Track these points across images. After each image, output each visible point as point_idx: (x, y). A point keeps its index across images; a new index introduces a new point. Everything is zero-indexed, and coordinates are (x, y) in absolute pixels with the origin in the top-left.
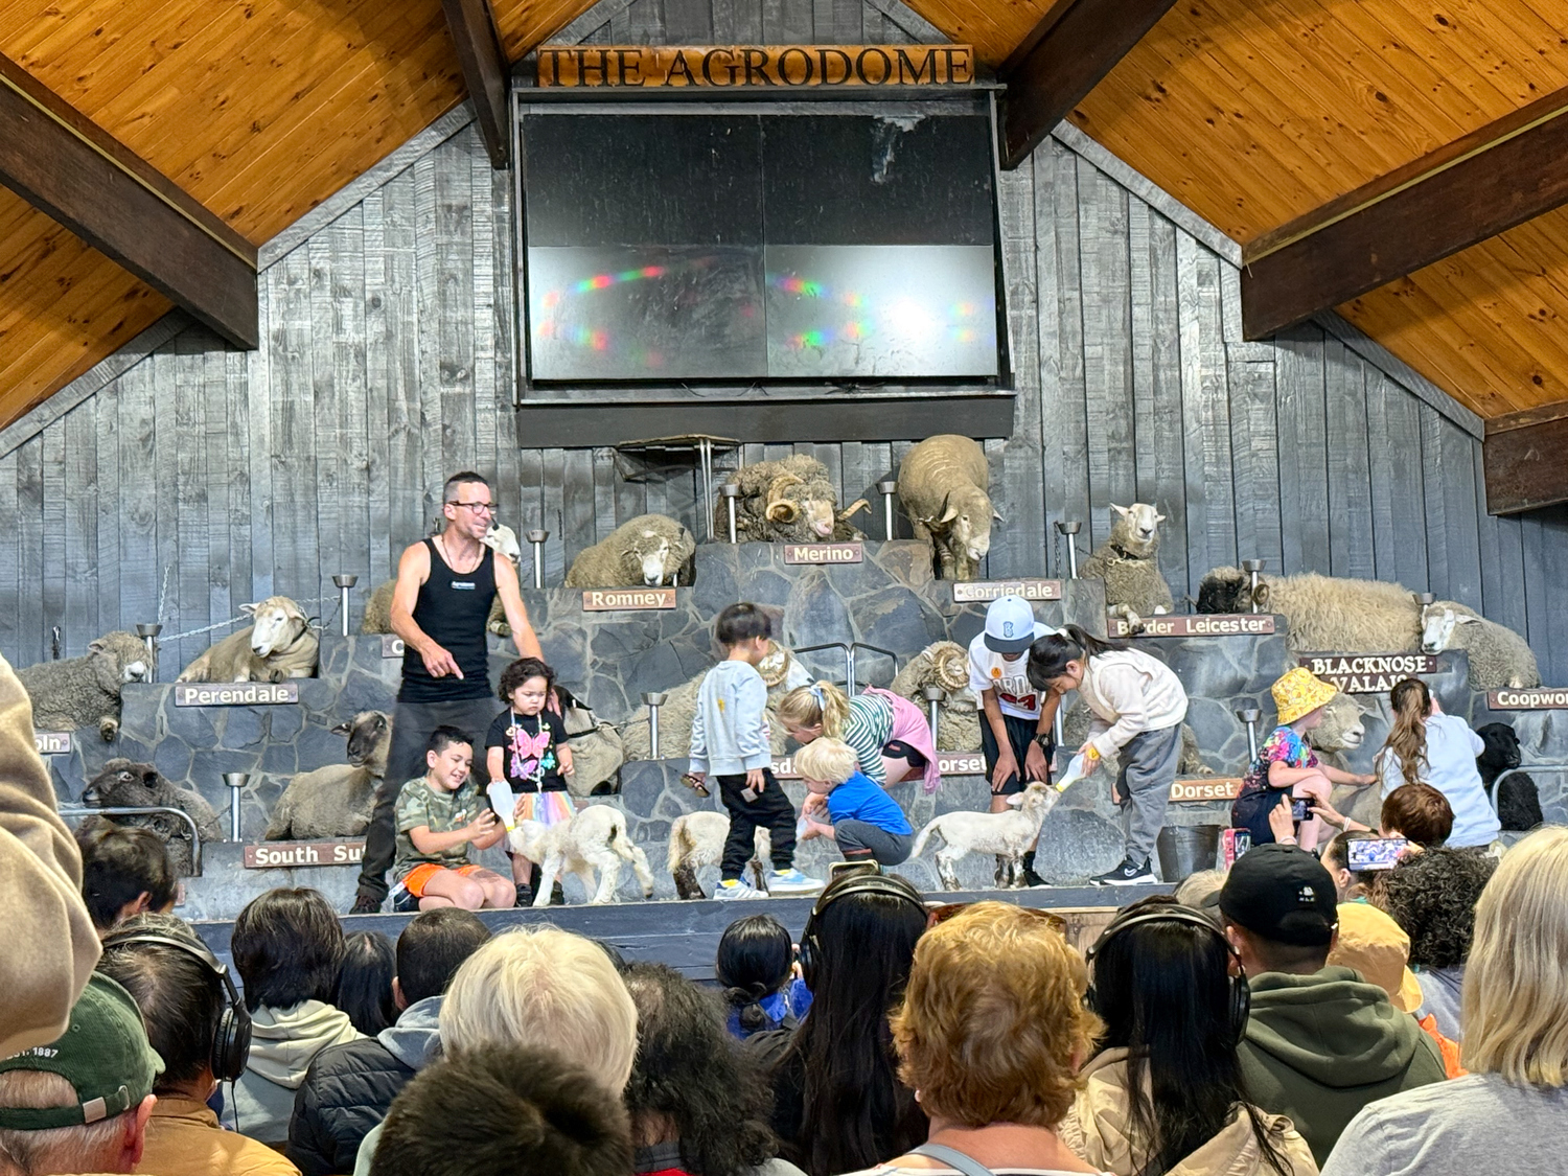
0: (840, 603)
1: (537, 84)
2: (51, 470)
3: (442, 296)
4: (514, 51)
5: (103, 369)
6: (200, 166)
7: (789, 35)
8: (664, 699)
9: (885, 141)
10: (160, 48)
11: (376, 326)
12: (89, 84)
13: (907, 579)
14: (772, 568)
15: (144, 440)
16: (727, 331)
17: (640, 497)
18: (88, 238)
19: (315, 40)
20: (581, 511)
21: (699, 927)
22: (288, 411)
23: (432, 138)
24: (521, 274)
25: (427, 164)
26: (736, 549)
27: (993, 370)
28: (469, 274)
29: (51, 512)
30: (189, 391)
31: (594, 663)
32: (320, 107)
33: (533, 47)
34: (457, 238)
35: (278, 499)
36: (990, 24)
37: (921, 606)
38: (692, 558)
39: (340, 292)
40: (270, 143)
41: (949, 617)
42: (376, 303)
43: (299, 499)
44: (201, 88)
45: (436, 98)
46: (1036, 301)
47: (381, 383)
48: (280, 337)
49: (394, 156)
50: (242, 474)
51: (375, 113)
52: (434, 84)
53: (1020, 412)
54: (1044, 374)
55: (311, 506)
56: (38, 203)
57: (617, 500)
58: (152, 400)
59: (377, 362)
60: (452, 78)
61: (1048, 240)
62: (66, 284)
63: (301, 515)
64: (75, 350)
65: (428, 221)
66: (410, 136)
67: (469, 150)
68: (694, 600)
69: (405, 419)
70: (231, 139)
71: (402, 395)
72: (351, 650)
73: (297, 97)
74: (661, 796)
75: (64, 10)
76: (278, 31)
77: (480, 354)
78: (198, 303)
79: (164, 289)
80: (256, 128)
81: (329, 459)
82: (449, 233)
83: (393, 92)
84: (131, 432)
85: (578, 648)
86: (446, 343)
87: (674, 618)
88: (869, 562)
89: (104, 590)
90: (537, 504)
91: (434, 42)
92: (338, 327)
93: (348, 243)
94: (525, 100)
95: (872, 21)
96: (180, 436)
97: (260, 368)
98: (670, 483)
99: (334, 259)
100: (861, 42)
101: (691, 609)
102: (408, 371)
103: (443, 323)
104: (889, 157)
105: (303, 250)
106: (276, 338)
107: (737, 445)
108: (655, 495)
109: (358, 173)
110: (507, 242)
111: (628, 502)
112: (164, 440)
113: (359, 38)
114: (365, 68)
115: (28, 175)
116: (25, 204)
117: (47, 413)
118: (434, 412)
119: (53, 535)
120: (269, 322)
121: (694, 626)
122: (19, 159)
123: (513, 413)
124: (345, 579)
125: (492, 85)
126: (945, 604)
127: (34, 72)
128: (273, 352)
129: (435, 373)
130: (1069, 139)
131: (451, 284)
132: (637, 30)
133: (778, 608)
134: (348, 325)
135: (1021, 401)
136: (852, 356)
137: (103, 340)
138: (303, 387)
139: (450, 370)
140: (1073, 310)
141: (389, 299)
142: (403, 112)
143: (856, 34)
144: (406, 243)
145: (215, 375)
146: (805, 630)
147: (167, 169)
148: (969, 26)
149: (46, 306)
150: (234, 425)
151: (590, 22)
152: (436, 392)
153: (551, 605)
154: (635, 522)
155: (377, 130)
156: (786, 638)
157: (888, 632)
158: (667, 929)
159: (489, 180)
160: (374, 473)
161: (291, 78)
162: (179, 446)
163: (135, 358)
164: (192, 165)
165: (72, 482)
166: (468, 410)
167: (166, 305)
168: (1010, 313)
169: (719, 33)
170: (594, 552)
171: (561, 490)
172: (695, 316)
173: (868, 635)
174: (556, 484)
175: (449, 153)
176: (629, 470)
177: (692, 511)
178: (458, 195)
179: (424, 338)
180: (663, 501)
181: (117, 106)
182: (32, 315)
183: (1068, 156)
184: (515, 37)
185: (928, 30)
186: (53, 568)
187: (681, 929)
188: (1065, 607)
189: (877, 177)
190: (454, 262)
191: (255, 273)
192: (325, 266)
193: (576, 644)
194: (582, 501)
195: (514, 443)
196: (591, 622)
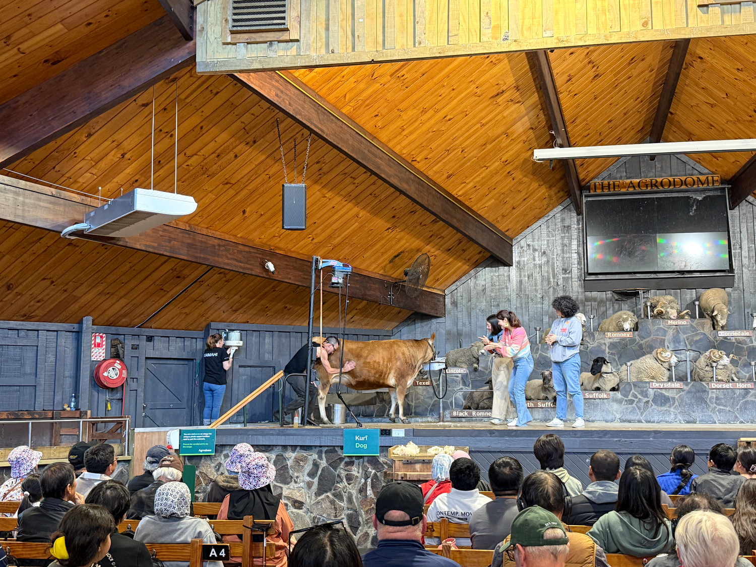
0: (682, 336)
1: (590, 192)
2: (459, 298)
3: (563, 250)
4: (583, 183)
5: (472, 272)
6: (499, 219)
7: (664, 174)
8: (631, 364)
9: (693, 203)
10: (490, 189)
11: (544, 259)
12: (472, 200)
13: (703, 330)
14: (661, 326)
15: (483, 290)
16: (645, 258)
17: (620, 305)
18: (470, 239)
19: (530, 185)
20: (603, 309)
21: (654, 438)
22: (521, 282)
23: (560, 208)
24: (585, 244)
25: (559, 215)
26: (650, 321)
27: (728, 268)
28: (570, 244)
29: (459, 309)
30: (494, 277)
31: (609, 353)
32: (531, 201)
33: (589, 182)
34: (567, 235)
35: (518, 305)
36: (726, 169)
37: (708, 338)
38: (637, 323)
39: (535, 250)
40: (517, 212)
41: (717, 341)
42: (544, 253)
43: (524, 306)
44: (500, 199)
45: (562, 197)
46: (741, 248)
47: (546, 274)
48: (518, 262)
49: (550, 213)
50: (508, 299)
51: (545, 202)
52: (562, 193)
53: (736, 280)
54: (743, 269)
55: (527, 308)
56: (458, 231)
57: (613, 306)
58: (485, 279)
59: (545, 269)
60: (566, 192)
61: (744, 230)
62: (464, 250)
63: (524, 310)
64: (466, 267)
65: (559, 230)
66: (554, 208)
67: (570, 210)
68: (638, 335)
69: (552, 284)
70: (507, 211)
71: (551, 278)
72: (540, 348)
73: (525, 199)
74: (631, 392)
75: (467, 182)
76: (521, 183)
77: (573, 266)
78: (498, 254)
79: (489, 251)
80: (514, 208)
81: (531, 295)
82: (564, 233)
83: (550, 196)
84: (480, 288)
85: (604, 348)
86: (564, 264)
87: (632, 340)
88: (692, 325)
89: (472, 329)
90: (590, 307)
91: (562, 182)
92: (534, 260)
93: (537, 237)
94: (586, 196)
95: (689, 170)
96: (492, 289)
97: (513, 270)
98: (628, 301)
99: (533, 241)
100: (686, 175)
101: (637, 338)
102: (554, 271)
103: (563, 258)
104: (695, 208)
105: (525, 239)
106: (517, 263)
107: (649, 290)
108: (624, 304)
109: (540, 218)
110: (581, 235)
111: (616, 306)
112: (488, 290)
113: (542, 183)
114: (543, 190)
115: (457, 224)
116: (455, 231)
117: (458, 284)
118: (560, 282)
119: (460, 315)
120: (515, 258)
121: (638, 343)
122: (455, 220)
123: (583, 282)
124: (538, 328)
125: (578, 193)
126: (715, 337)
127: (459, 198)
128: (517, 266)
129: (561, 271)
130: (750, 201)
131: (565, 247)
132: (618, 176)
133: (663, 338)
134: (537, 259)
135: (736, 277)
136: (683, 264)
137: (473, 264)
138: (525, 276)
139: (565, 270)
140: (752, 250)
141: (548, 252)
142: (552, 202)
143: (684, 173)
144: (553, 236)
145: (501, 273)
146: (672, 344)
147: (490, 220)
148: (719, 169)
149: (459, 256)
150: (506, 286)
151: (605, 174)
152: (561, 277)
153: (596, 336)
154: (619, 313)
155: (545, 207)
156: (666, 346)
157: (698, 345)
158: (645, 438)
159: (576, 219)
160: (544, 299)
161: (523, 195)
162: (492, 291)
163: (481, 269)
164: (497, 219)
165: (464, 301)
166: (570, 281)
167: (489, 254)
168: (733, 251)
169: (643, 175)
170: (607, 321)
171: (596, 303)
172: (636, 254)
173: (691, 346)
174: (595, 301)
175: (565, 212)
176: (616, 297)
177: (635, 309)
178: (567, 224)
179: (558, 262)
180: (627, 306)
181: (479, 205)
182: (455, 259)
183: (750, 205)
184: (584, 180)
185: (706, 171)
186: (460, 324)
187: (649, 438)
188: (753, 338)
189: (691, 213)
190: (566, 241)
191: (512, 246)
192: (531, 243)
193: (603, 347)
194: (603, 306)
195: (583, 290)
196: (607, 341)
